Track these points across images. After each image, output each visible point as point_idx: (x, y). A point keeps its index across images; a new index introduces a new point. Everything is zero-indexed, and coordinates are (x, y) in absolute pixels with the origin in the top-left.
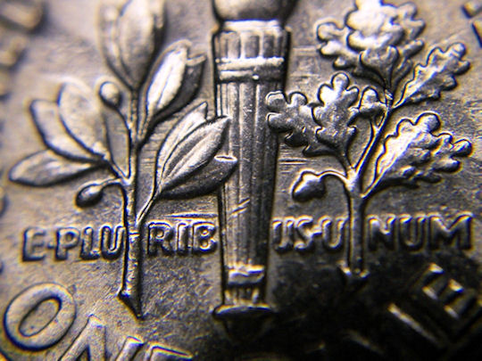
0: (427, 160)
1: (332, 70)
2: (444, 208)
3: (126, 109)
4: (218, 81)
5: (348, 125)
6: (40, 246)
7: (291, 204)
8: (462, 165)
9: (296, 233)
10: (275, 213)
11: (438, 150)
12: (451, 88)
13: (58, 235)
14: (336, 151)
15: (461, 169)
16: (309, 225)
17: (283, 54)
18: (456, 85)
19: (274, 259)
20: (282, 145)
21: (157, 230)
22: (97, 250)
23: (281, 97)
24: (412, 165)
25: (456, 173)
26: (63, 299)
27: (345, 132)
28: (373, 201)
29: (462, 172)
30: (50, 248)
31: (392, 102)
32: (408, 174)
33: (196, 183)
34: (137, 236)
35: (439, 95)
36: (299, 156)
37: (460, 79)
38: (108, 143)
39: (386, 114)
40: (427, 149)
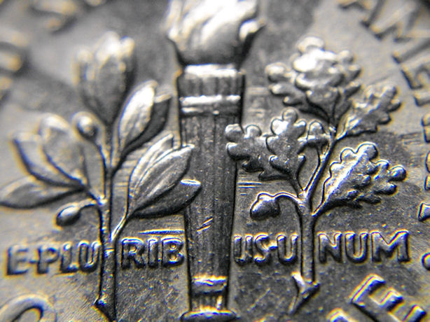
0: (367, 185)
1: (282, 106)
2: (384, 226)
3: (101, 140)
4: (182, 116)
5: (299, 153)
6: (23, 261)
7: (250, 222)
8: (398, 189)
9: (254, 247)
10: (235, 230)
11: (376, 176)
12: (386, 123)
13: (40, 251)
14: (288, 176)
15: (398, 192)
16: (266, 240)
17: (239, 92)
18: (389, 120)
19: (236, 271)
20: (240, 170)
22: (75, 264)
23: (238, 129)
24: (355, 188)
25: (393, 195)
26: (44, 308)
27: (296, 160)
28: (322, 219)
29: (398, 194)
30: (32, 263)
31: (335, 134)
32: (352, 196)
33: (164, 204)
34: (112, 251)
35: (376, 128)
36: (255, 180)
37: (394, 115)
38: (84, 170)
39: (330, 144)
40: (368, 174)
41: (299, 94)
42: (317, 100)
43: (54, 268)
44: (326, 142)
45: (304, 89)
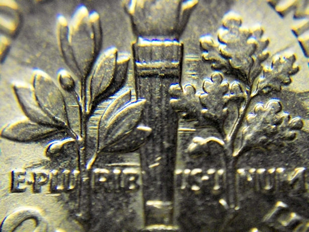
0: (274, 133)
1: (211, 70)
2: (287, 164)
11: (280, 126)
18: (290, 81)
20: (181, 120)
21: (100, 175)
29: (297, 140)
32: (263, 142)
34: (87, 178)
36: (192, 128)
37: (293, 78)
40: (275, 125)
41: (223, 61)
42: (236, 66)
43: (45, 189)
44: (243, 99)
45: (227, 57)
